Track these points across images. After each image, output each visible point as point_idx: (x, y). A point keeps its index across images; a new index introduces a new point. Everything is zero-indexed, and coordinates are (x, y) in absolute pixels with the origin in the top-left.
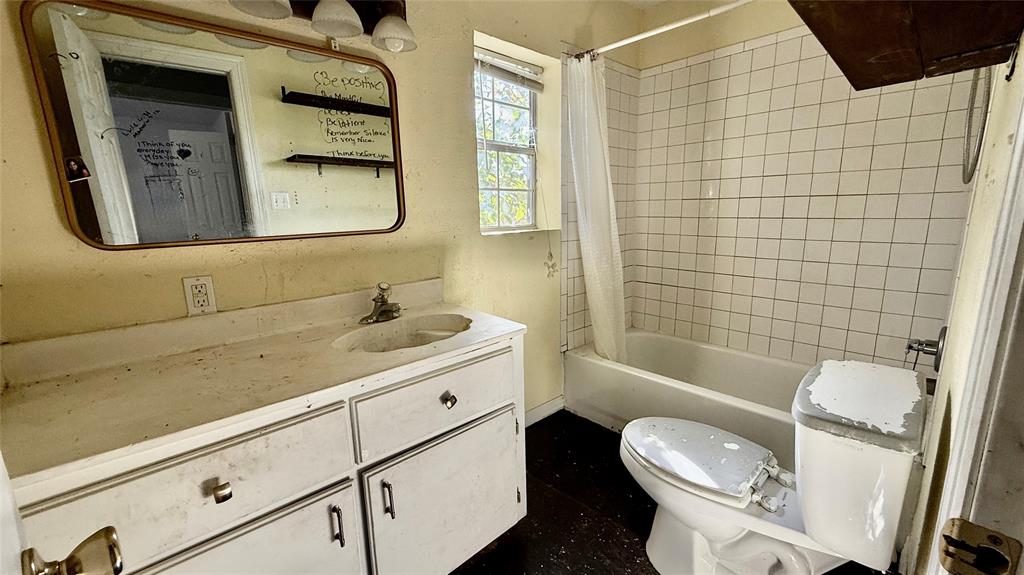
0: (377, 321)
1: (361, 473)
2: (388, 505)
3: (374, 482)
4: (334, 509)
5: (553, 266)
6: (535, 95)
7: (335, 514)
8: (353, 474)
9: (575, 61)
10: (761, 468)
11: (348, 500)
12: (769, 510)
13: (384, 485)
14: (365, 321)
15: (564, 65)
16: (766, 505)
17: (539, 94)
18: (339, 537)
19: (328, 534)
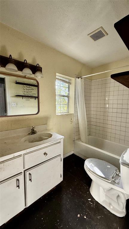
0: (32, 134)
1: (24, 171)
2: (30, 179)
3: (27, 173)
4: (18, 180)
5: (72, 121)
6: (69, 85)
7: (18, 181)
8: (23, 171)
9: (78, 79)
10: (115, 172)
11: (21, 178)
12: (116, 183)
13: (30, 174)
14: (29, 134)
15: (75, 79)
16: (115, 181)
17: (70, 85)
18: (18, 186)
19: (16, 186)
